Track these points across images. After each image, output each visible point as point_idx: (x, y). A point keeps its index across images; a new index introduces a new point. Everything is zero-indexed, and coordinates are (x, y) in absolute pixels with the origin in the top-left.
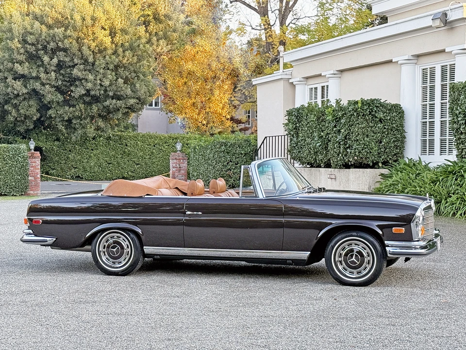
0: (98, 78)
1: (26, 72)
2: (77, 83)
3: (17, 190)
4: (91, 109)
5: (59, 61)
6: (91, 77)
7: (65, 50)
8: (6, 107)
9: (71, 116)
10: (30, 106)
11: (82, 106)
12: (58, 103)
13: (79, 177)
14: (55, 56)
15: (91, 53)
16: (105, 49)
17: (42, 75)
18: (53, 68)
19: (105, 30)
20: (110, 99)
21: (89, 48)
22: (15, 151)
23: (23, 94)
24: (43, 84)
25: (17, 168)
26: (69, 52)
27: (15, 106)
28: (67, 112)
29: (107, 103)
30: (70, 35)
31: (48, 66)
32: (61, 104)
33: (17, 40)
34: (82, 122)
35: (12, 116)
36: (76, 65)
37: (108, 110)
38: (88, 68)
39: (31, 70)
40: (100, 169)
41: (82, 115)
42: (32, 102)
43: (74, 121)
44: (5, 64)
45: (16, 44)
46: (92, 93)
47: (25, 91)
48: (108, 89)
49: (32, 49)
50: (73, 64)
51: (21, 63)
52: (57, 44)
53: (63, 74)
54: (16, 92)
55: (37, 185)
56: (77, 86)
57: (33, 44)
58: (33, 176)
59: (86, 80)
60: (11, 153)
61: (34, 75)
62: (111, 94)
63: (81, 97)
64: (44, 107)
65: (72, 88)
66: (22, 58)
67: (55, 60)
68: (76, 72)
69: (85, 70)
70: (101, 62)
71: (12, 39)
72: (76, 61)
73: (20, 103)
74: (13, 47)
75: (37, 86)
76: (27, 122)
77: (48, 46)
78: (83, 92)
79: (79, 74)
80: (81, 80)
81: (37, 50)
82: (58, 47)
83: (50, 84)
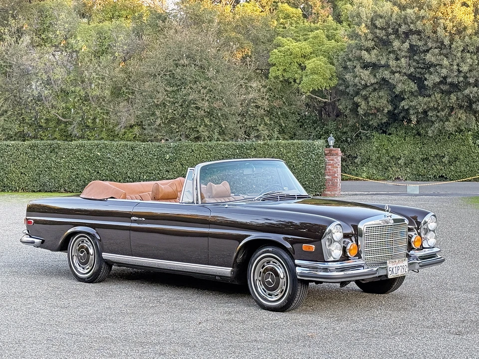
0: (455, 63)
1: (374, 60)
2: (432, 70)
3: (311, 190)
4: (449, 99)
5: (411, 46)
6: (446, 62)
7: (418, 33)
8: (356, 99)
9: (425, 107)
10: (380, 97)
11: (438, 96)
12: (412, 93)
13: (442, 176)
14: (407, 41)
15: (447, 34)
16: (465, 28)
17: (392, 63)
18: (403, 54)
19: (468, 6)
20: (472, 87)
21: (445, 28)
22: (309, 147)
23: (372, 84)
24: (393, 73)
25: (310, 166)
26: (422, 35)
27: (366, 98)
28: (421, 103)
29: (467, 92)
30: (423, 15)
31: (399, 52)
32: (416, 94)
33: (363, 25)
34: (438, 114)
35: (362, 109)
36: (431, 48)
37: (470, 99)
38: (444, 51)
39: (380, 58)
40: (468, 168)
41: (438, 106)
42: (382, 93)
43: (430, 114)
44: (353, 52)
45: (363, 30)
46: (449, 80)
47: (373, 81)
48: (468, 75)
49: (381, 34)
50: (427, 48)
51: (368, 50)
52: (409, 26)
53: (417, 60)
54: (363, 83)
55: (334, 185)
56: (431, 73)
57: (382, 29)
58: (330, 175)
59: (441, 65)
60: (305, 149)
61: (383, 62)
62: (472, 80)
63: (436, 85)
64: (396, 99)
65: (427, 76)
66: (370, 44)
67: (406, 45)
68: (429, 57)
69: (441, 54)
70: (458, 44)
71: (359, 24)
72: (430, 44)
73: (370, 94)
74: (360, 33)
75: (386, 74)
76: (378, 115)
77: (399, 29)
78: (438, 80)
79: (433, 60)
80: (435, 66)
81: (388, 35)
82: (411, 30)
83: (400, 72)
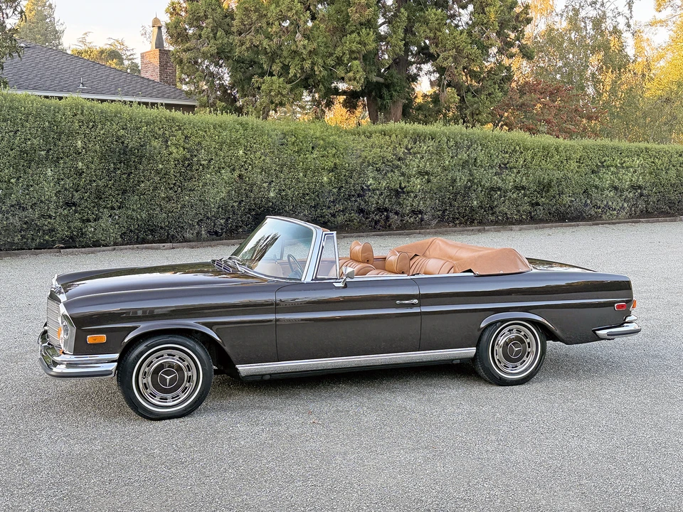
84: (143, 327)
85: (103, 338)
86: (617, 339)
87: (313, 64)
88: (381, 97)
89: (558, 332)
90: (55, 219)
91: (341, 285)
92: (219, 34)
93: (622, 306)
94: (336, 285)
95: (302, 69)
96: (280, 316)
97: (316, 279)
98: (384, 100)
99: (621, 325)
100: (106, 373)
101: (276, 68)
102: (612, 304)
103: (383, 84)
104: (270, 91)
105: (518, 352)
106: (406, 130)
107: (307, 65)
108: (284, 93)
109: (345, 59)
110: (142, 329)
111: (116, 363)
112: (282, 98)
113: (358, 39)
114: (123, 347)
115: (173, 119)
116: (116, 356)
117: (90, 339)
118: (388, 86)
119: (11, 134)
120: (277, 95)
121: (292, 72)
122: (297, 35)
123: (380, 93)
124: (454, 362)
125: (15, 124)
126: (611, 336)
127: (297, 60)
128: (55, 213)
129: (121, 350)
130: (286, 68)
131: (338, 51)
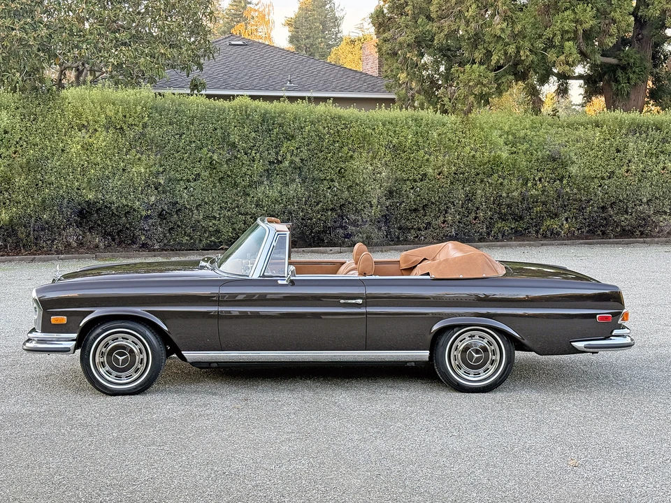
84: (98, 312)
85: (64, 319)
86: (601, 352)
87: (518, 49)
88: (617, 81)
89: (525, 342)
90: (219, 220)
91: (285, 282)
92: (420, 20)
93: (607, 318)
94: (280, 282)
95: (506, 54)
96: (221, 309)
97: (264, 276)
98: (620, 84)
99: (607, 338)
100: (66, 351)
101: (478, 55)
102: (594, 316)
103: (618, 65)
104: (469, 81)
105: (478, 360)
106: (621, 120)
107: (511, 50)
108: (484, 82)
109: (557, 41)
110: (97, 313)
111: (75, 342)
112: (483, 88)
113: (572, 17)
114: (80, 329)
115: (340, 117)
116: (75, 336)
117: (54, 319)
118: (624, 68)
119: (177, 137)
120: (476, 85)
121: (495, 58)
122: (496, 18)
123: (615, 75)
124: (408, 364)
125: (181, 127)
126: (594, 350)
127: (499, 46)
128: (219, 214)
129: (79, 330)
130: (489, 54)
131: (548, 33)
